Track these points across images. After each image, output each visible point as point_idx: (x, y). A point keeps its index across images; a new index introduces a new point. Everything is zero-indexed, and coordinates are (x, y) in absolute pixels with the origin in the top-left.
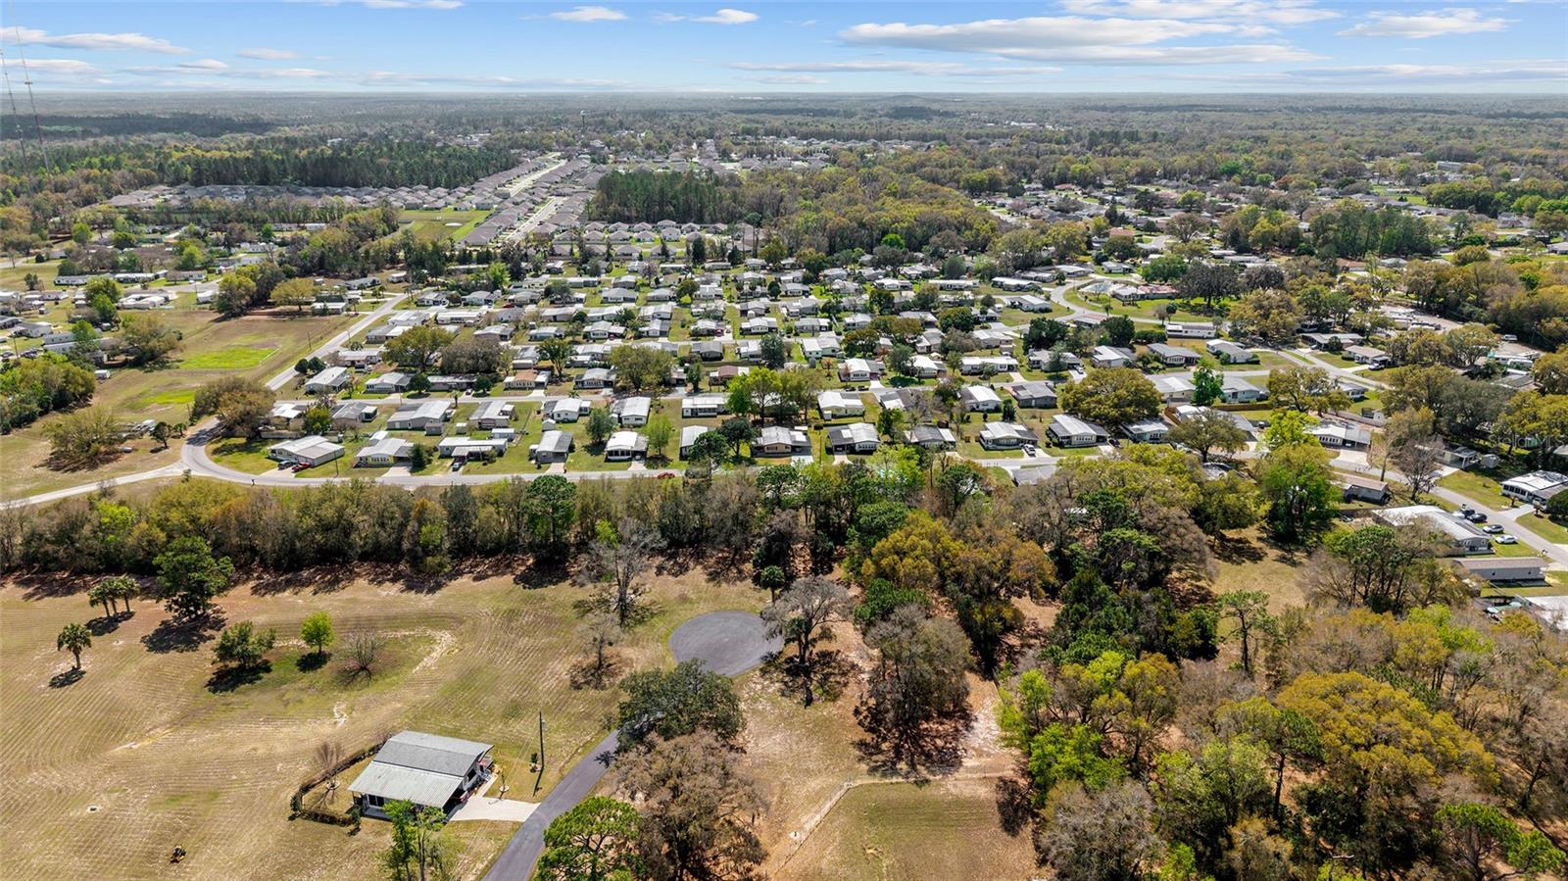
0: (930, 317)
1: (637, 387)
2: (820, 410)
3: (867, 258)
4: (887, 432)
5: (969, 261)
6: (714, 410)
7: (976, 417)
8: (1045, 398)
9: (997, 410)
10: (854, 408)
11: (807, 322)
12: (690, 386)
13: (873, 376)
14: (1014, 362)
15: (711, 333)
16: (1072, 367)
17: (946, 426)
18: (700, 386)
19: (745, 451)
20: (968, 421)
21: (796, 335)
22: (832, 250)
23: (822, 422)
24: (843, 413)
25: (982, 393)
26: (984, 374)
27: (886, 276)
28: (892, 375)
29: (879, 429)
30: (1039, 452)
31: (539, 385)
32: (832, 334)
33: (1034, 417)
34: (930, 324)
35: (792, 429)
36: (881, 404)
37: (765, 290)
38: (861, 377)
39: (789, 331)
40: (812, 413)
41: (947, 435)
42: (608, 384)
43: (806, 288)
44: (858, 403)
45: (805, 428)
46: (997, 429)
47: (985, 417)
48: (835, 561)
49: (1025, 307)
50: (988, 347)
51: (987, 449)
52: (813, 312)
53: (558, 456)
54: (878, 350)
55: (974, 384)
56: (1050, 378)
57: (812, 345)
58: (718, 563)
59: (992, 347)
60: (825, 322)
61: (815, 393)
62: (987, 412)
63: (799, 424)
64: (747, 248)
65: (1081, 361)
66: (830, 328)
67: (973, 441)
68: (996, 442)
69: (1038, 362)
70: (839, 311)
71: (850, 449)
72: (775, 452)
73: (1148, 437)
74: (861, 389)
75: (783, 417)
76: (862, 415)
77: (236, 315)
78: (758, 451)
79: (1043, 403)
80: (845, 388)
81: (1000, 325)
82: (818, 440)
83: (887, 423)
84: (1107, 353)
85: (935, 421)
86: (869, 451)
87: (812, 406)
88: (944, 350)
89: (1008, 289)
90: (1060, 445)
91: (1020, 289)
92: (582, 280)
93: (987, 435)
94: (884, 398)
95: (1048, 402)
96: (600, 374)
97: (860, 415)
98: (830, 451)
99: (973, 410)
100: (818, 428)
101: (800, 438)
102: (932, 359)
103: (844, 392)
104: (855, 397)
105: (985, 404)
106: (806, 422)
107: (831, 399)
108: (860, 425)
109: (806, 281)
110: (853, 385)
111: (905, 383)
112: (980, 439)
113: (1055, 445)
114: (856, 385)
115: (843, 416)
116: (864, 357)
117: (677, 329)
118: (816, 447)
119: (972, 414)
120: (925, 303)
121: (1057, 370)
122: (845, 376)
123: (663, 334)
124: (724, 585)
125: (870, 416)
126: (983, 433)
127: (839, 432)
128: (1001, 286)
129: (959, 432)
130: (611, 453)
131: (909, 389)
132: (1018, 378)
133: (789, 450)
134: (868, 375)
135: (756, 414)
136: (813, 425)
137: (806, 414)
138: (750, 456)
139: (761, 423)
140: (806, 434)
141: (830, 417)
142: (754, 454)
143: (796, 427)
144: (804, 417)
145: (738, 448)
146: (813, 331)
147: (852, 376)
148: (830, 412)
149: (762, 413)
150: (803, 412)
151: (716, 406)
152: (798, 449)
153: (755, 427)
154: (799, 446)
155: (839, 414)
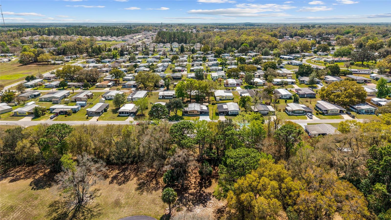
0: (259, 66)
1: (145, 88)
2: (215, 97)
3: (236, 51)
4: (243, 106)
5: (271, 52)
6: (171, 96)
7: (282, 102)
8: (311, 94)
9: (290, 98)
10: (229, 96)
11: (214, 68)
12: (166, 88)
13: (238, 85)
14: (294, 81)
15: (180, 71)
16: (318, 83)
17: (269, 105)
18: (170, 88)
19: (180, 113)
20: (278, 102)
21: (210, 72)
22: (225, 48)
23: (215, 102)
24: (224, 98)
25: (283, 92)
26: (282, 85)
27: (243, 55)
28: (245, 85)
29: (240, 105)
30: (314, 117)
31: (109, 86)
32: (223, 71)
33: (307, 102)
34: (259, 69)
35: (202, 104)
36: (241, 95)
37: (202, 59)
38: (233, 85)
39: (207, 71)
40: (211, 98)
41: (271, 108)
42: (134, 86)
43: (215, 59)
44: (231, 94)
45: (207, 104)
46: (292, 106)
47: (286, 101)
48: (213, 177)
49: (293, 64)
50: (282, 76)
51: (289, 115)
52: (217, 65)
53: (97, 114)
54: (240, 76)
55: (279, 88)
56: (309, 87)
57: (215, 74)
58: (147, 176)
59: (284, 76)
60: (220, 68)
61: (213, 91)
62: (287, 99)
63: (205, 102)
64: (198, 49)
65: (321, 81)
66: (222, 70)
67: (282, 111)
68: (293, 112)
69: (303, 81)
70: (226, 65)
71: (226, 113)
72: (193, 114)
73: (364, 111)
74: (233, 90)
75: (199, 100)
76: (233, 99)
77: (26, 64)
78: (185, 113)
79: (310, 96)
80: (226, 89)
81: (285, 69)
82: (213, 109)
83: (243, 102)
84: (330, 78)
85: (264, 102)
86: (235, 114)
87: (212, 96)
88: (266, 76)
89: (286, 59)
90: (323, 114)
91: (290, 59)
92: (142, 56)
93: (289, 108)
94: (242, 93)
95: (312, 96)
96: (133, 83)
97: (232, 100)
98: (217, 114)
99: (280, 98)
100: (213, 104)
101: (204, 108)
102: (261, 79)
103: (225, 90)
104: (230, 92)
105: (285, 96)
106: (209, 102)
107: (220, 93)
108: (231, 103)
109: (215, 57)
110: (230, 88)
111: (250, 88)
112: (286, 110)
113: (320, 114)
114: (231, 88)
115: (224, 100)
116: (234, 79)
117: (168, 69)
118: (211, 112)
119: (280, 100)
120: (257, 62)
121: (312, 84)
122: (227, 85)
123: (163, 71)
124: (145, 193)
125: (235, 100)
126: (287, 107)
127: (222, 106)
128: (283, 58)
129: (275, 107)
130: (120, 113)
131: (253, 90)
132: (296, 87)
133: (199, 113)
134: (236, 85)
135: (188, 98)
136: (211, 103)
137: (209, 99)
138: (181, 116)
139: (190, 102)
140: (207, 107)
141: (219, 100)
142: (183, 115)
143: (204, 104)
144: (208, 100)
145: (176, 112)
146: (216, 71)
147: (229, 85)
148: (219, 98)
149: (190, 97)
150: (208, 98)
151: (172, 95)
152: (203, 113)
153: (186, 103)
154: (204, 112)
155: (222, 99)
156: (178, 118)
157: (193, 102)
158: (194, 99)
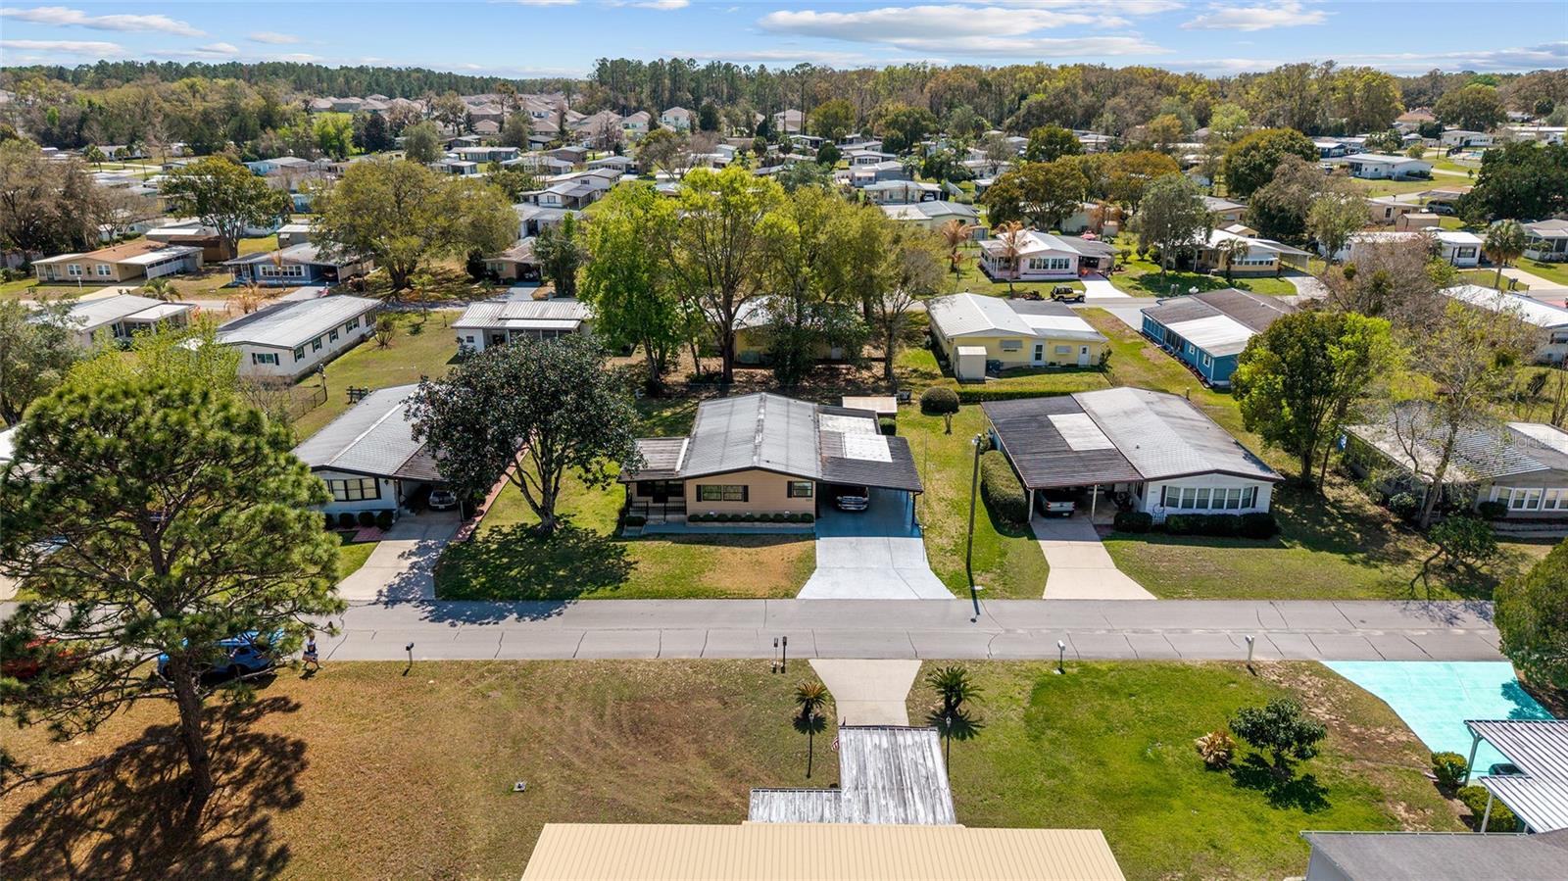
2: (940, 348)
10: (1066, 341)
11: (889, 185)
13: (1089, 266)
19: (588, 507)
23: (953, 388)
24: (1025, 356)
31: (138, 276)
35: (834, 405)
38: (1055, 269)
40: (911, 358)
44: (1077, 326)
45: (887, 404)
52: (907, 175)
60: (928, 187)
63: (860, 390)
66: (943, 196)
71: (1116, 510)
74: (1064, 297)
75: (801, 368)
76: (1107, 365)
80: (1014, 295)
86: (1218, 522)
96: (311, 251)
97: (1102, 368)
98: (1015, 518)
100: (935, 407)
101: (862, 443)
104: (1056, 314)
106: (891, 385)
107: (978, 311)
110: (1033, 288)
114: (1045, 290)
115: (1034, 368)
122: (1006, 266)
127: (1046, 427)
133: (808, 505)
134: (1074, 266)
135: (705, 351)
136: (917, 398)
137: (887, 360)
138: (606, 529)
139: (720, 385)
140: (888, 430)
141: (980, 372)
142: (629, 522)
143: (849, 402)
144: (879, 369)
145: (550, 494)
146: (906, 198)
147: (1024, 266)
148: (981, 351)
149: (726, 351)
150: (879, 354)
151: (572, 325)
152: (849, 502)
153: (683, 397)
154: (857, 490)
155: (1008, 359)
156: (566, 559)
157: (750, 387)
158: (761, 365)
